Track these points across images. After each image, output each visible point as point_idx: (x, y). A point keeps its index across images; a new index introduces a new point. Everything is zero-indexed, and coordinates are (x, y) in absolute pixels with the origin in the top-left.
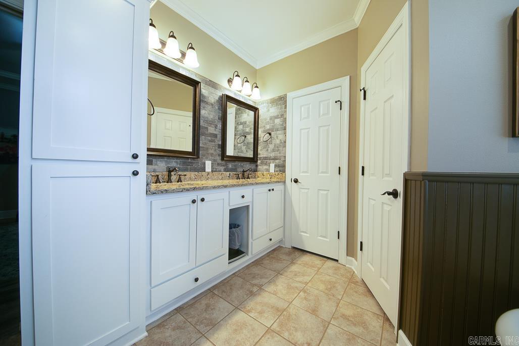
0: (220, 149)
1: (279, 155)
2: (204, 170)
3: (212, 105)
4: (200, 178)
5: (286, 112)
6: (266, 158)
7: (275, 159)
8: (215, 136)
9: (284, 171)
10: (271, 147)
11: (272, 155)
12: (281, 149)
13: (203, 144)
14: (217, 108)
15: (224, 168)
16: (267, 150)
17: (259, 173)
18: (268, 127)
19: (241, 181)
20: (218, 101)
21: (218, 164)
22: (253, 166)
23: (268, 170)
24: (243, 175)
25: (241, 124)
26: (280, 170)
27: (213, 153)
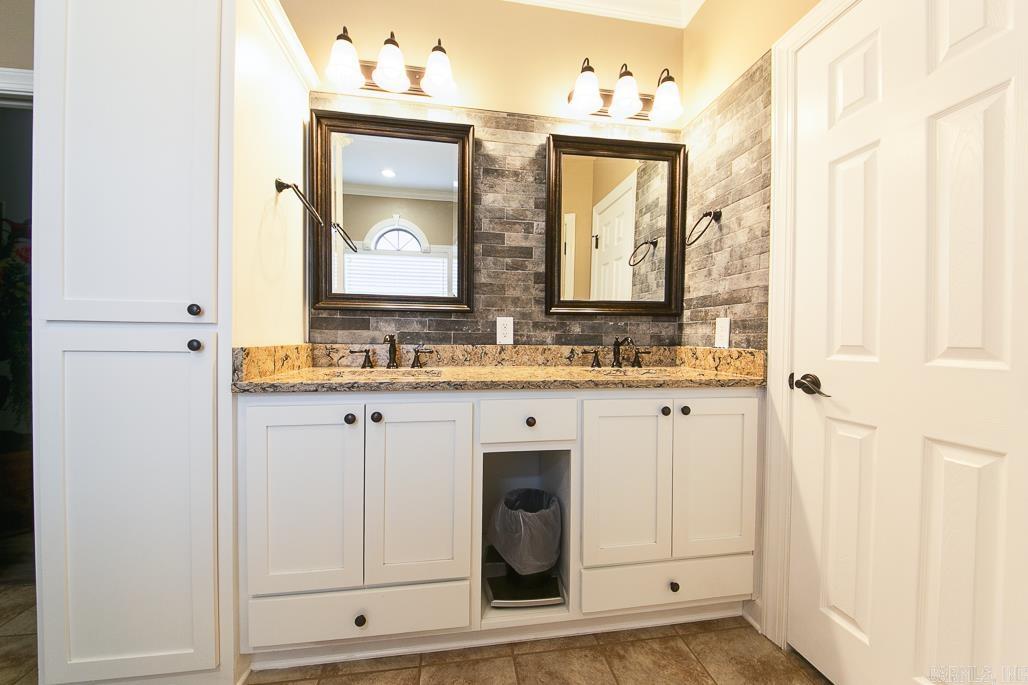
0: (542, 285)
1: (745, 285)
2: (491, 338)
3: (516, 174)
4: (480, 360)
5: (767, 117)
6: (705, 301)
7: (732, 300)
8: (527, 252)
9: (762, 345)
10: (721, 259)
11: (723, 288)
12: (752, 260)
13: (489, 276)
14: (531, 179)
15: (554, 334)
16: (710, 274)
17: (683, 352)
18: (711, 195)
19: (606, 373)
20: (534, 161)
21: (536, 325)
22: (666, 329)
23: (709, 341)
24: (617, 353)
25: (649, 209)
26: (748, 341)
27: (518, 298)
